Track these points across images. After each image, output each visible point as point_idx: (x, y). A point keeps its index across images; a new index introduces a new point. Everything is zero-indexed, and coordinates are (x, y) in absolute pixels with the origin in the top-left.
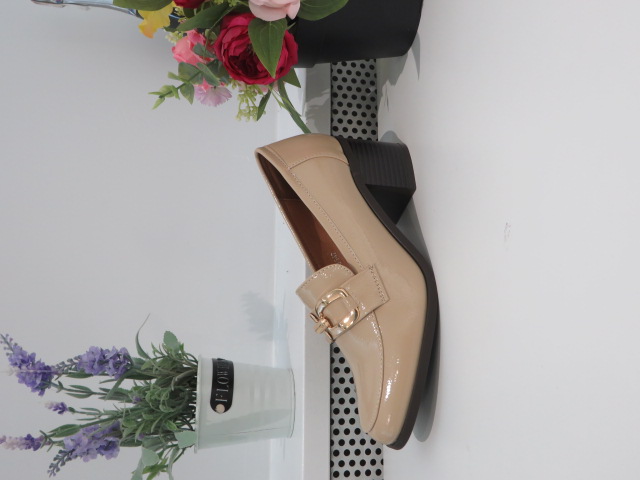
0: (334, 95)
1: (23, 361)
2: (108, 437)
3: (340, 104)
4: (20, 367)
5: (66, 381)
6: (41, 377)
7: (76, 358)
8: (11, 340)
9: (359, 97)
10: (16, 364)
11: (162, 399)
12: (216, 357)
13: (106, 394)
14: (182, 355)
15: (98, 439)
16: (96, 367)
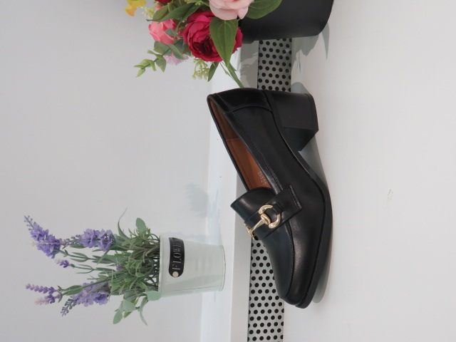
0: (261, 55)
1: (40, 235)
2: (101, 292)
3: (264, 62)
4: (38, 239)
5: (70, 250)
6: (53, 246)
7: (77, 236)
8: (32, 220)
9: (278, 57)
10: (35, 236)
11: (137, 268)
12: (172, 237)
13: (97, 259)
14: (148, 236)
15: (94, 292)
16: (91, 243)
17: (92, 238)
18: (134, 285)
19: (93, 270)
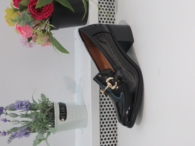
5: (9, 112)
11: (44, 118)
13: (23, 116)
14: (48, 102)
15: (23, 131)
16: (20, 107)
17: (20, 105)
18: (43, 126)
19: (20, 122)
